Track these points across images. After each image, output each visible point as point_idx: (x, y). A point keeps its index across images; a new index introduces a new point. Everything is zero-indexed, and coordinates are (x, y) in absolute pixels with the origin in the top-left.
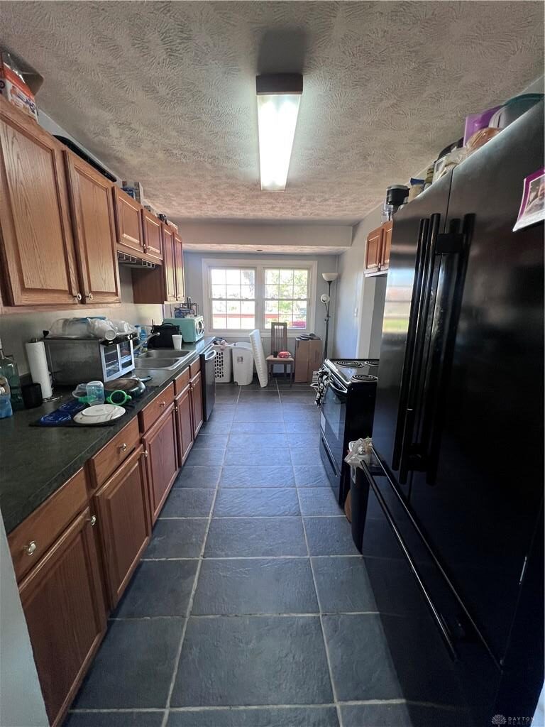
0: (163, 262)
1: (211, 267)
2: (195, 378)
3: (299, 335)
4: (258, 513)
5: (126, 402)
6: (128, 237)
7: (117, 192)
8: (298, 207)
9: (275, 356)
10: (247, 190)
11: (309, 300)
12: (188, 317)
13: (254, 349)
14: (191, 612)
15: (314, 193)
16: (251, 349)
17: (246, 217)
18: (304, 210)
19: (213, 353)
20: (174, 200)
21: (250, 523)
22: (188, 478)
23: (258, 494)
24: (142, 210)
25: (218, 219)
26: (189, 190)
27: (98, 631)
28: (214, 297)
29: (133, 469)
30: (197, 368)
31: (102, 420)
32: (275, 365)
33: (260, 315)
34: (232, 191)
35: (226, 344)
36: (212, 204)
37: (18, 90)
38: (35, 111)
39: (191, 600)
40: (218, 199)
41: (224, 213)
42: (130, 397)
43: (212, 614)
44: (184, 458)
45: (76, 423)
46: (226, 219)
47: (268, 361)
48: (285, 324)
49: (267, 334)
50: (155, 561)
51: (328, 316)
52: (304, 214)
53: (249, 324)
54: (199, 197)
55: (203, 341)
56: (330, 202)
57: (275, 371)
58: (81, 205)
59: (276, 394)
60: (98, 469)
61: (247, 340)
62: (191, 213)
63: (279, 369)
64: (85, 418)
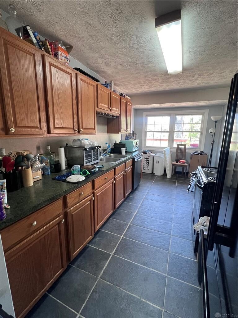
0: (120, 114)
1: (147, 116)
2: (129, 169)
3: (194, 151)
4: (146, 242)
5: (88, 175)
6: (103, 105)
7: (98, 86)
8: (194, 81)
9: (177, 162)
10: (163, 76)
11: (201, 133)
12: (131, 140)
13: (165, 157)
14: (101, 277)
15: (202, 71)
16: (164, 157)
17: (165, 90)
18: (198, 82)
19: (141, 157)
20: (129, 86)
21: (139, 245)
22: (118, 215)
23: (149, 232)
24: (111, 93)
25: (151, 92)
26: (134, 81)
27: (62, 267)
28: (148, 130)
29: (87, 204)
30: (131, 164)
31: (75, 181)
32: (177, 167)
33: (171, 140)
34: (155, 77)
35: (151, 154)
36: (146, 85)
37: (63, 54)
38: (69, 60)
39: (102, 271)
40: (149, 83)
41: (153, 89)
42: (90, 173)
43: (109, 282)
44: (117, 206)
45: (66, 181)
46: (155, 92)
47: (173, 164)
48: (185, 145)
49: (174, 150)
50: (94, 248)
51: (213, 141)
52: (198, 84)
53: (165, 144)
54: (139, 83)
55: (138, 151)
56: (214, 74)
57: (177, 170)
58: (81, 94)
59: (175, 182)
60: (68, 201)
61: (161, 152)
62: (137, 91)
63: (180, 169)
64: (69, 179)
